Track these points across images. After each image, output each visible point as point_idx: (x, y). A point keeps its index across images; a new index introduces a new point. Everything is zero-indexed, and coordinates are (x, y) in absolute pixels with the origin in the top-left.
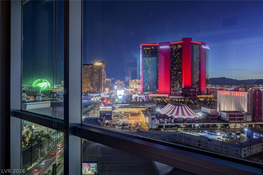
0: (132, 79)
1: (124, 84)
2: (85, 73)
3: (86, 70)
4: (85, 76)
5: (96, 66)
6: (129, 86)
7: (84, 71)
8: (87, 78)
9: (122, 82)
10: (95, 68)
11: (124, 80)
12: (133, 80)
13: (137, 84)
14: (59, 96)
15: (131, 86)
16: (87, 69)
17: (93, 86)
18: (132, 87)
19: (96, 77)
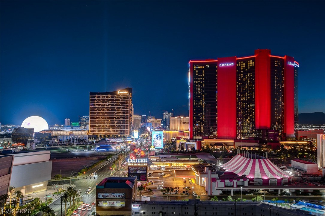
0: (174, 116)
1: (161, 123)
2: (101, 106)
3: (103, 103)
4: (102, 112)
5: (118, 96)
6: (169, 127)
7: (100, 103)
8: (105, 114)
9: (158, 121)
10: (117, 99)
11: (162, 117)
12: (177, 118)
13: (182, 123)
14: (61, 143)
15: (172, 126)
16: (105, 101)
17: (113, 126)
18: (174, 128)
19: (119, 112)
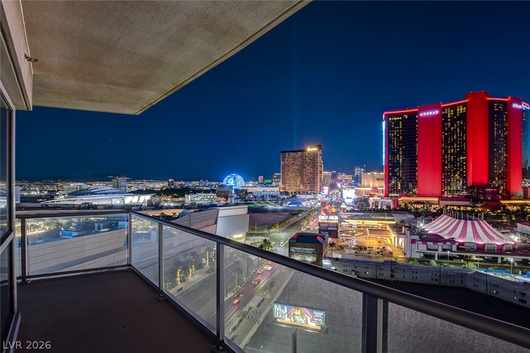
0: (366, 172)
1: (352, 180)
2: (292, 163)
3: (293, 160)
4: (292, 169)
5: (307, 153)
6: (361, 184)
7: (290, 160)
8: (295, 171)
9: (349, 177)
10: (307, 156)
11: (353, 174)
12: (369, 174)
13: (375, 179)
15: (364, 182)
16: (295, 159)
17: (303, 183)
18: (366, 184)
19: (309, 169)
